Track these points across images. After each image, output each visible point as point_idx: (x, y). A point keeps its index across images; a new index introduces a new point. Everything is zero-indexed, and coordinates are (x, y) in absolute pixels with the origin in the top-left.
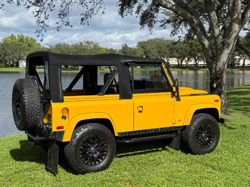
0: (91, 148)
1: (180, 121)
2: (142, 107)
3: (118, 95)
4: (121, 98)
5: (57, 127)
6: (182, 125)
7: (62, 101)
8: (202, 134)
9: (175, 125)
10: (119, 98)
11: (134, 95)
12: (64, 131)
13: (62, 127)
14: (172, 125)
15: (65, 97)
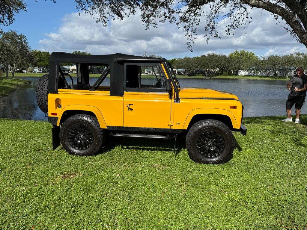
0: (80, 135)
1: (179, 124)
2: (133, 105)
3: (109, 92)
4: (112, 94)
5: (52, 113)
6: (181, 128)
7: (57, 92)
8: (207, 142)
9: (172, 128)
10: (109, 94)
11: (125, 93)
12: (58, 117)
13: (56, 114)
14: (169, 127)
15: (59, 90)
